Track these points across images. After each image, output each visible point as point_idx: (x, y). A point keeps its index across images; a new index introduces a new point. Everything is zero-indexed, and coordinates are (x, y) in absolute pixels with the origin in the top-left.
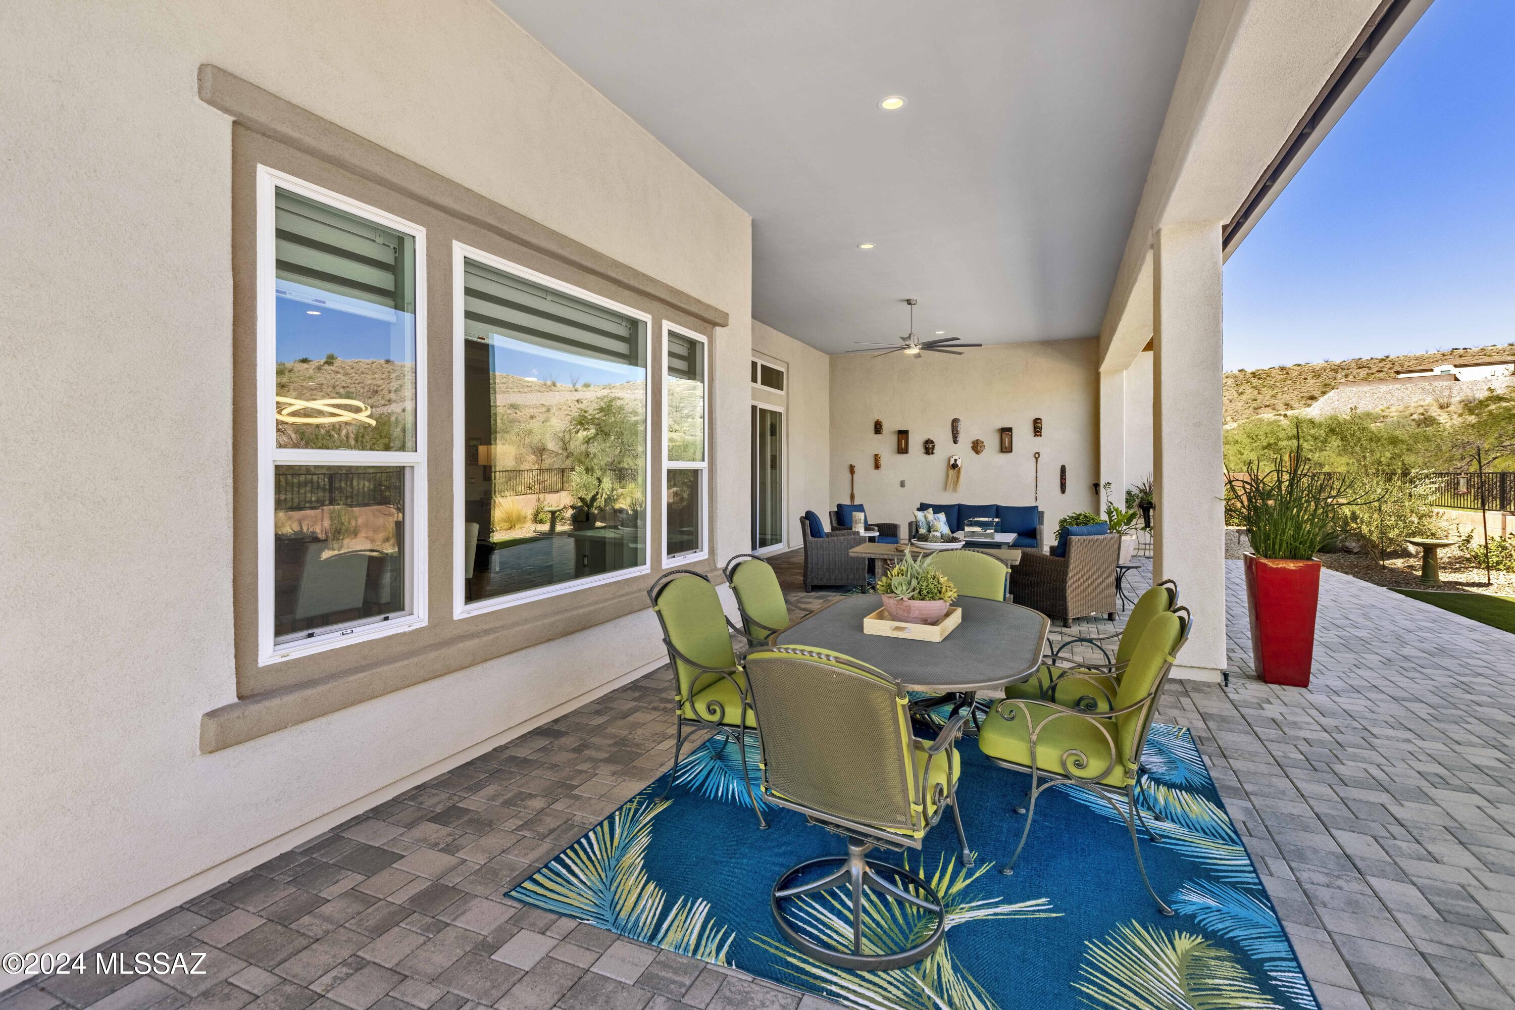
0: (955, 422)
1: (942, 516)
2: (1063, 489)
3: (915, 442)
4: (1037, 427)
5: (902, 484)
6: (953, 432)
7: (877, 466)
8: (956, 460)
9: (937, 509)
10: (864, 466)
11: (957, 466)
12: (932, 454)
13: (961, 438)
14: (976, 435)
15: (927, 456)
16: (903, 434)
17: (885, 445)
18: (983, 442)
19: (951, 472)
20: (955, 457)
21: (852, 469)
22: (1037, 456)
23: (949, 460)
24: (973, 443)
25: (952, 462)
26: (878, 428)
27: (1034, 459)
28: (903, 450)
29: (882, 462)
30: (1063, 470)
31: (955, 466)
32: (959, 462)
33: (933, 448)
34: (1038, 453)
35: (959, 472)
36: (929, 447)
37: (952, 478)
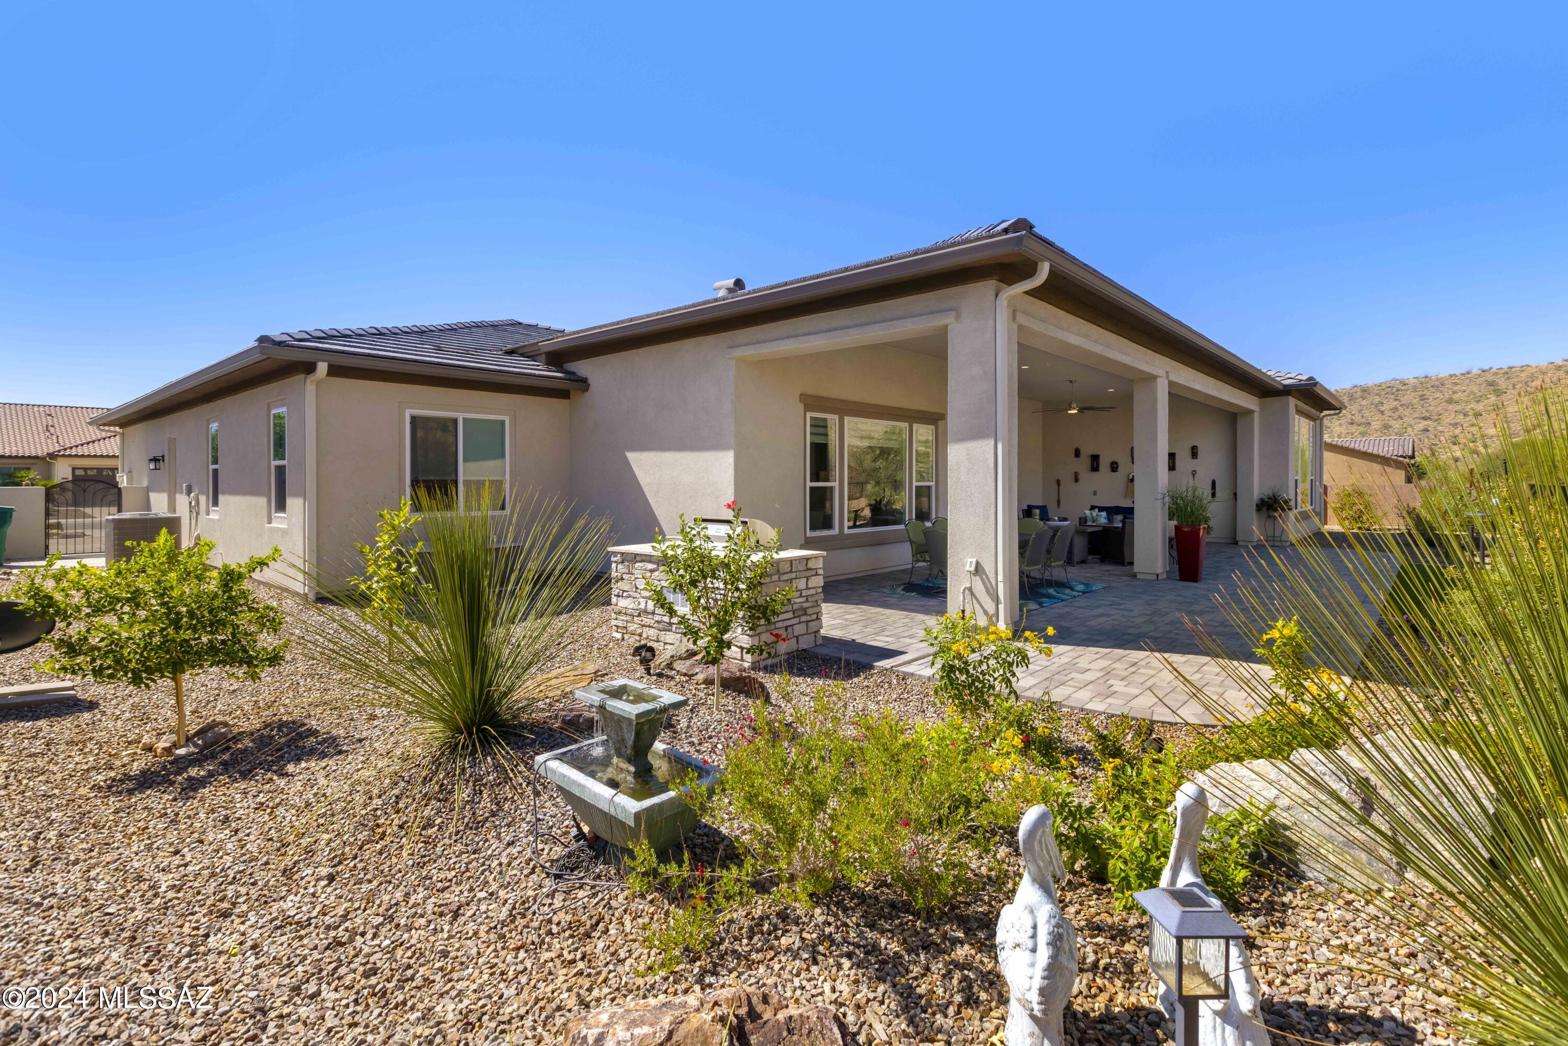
1: (1104, 514)
2: (1214, 497)
3: (1104, 463)
4: (1194, 453)
5: (1095, 493)
7: (1077, 480)
9: (1101, 509)
10: (1066, 479)
12: (1116, 471)
15: (1113, 473)
16: (1095, 459)
17: (1082, 466)
19: (1130, 485)
21: (1058, 482)
22: (1194, 472)
23: (1129, 476)
26: (1077, 453)
27: (1192, 475)
28: (1095, 467)
29: (1080, 477)
30: (1214, 483)
33: (1117, 467)
34: (1195, 470)
36: (1114, 467)
37: (1130, 489)
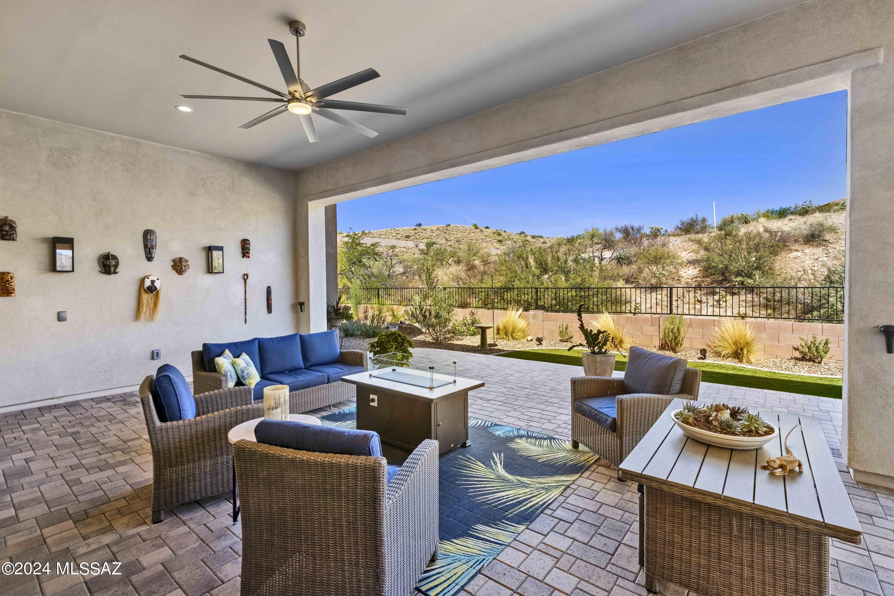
0: (148, 235)
2: (269, 310)
3: (85, 257)
4: (245, 248)
5: (61, 317)
6: (146, 246)
7: (8, 292)
8: (153, 282)
11: (156, 288)
12: (115, 273)
13: (157, 253)
14: (178, 251)
15: (105, 277)
18: (187, 261)
19: (145, 297)
20: (151, 278)
22: (246, 277)
23: (142, 281)
24: (174, 261)
25: (148, 283)
27: (243, 281)
29: (17, 284)
30: (269, 290)
31: (152, 289)
32: (157, 284)
33: (116, 265)
34: (247, 275)
35: (157, 295)
36: (108, 264)
37: (148, 304)
